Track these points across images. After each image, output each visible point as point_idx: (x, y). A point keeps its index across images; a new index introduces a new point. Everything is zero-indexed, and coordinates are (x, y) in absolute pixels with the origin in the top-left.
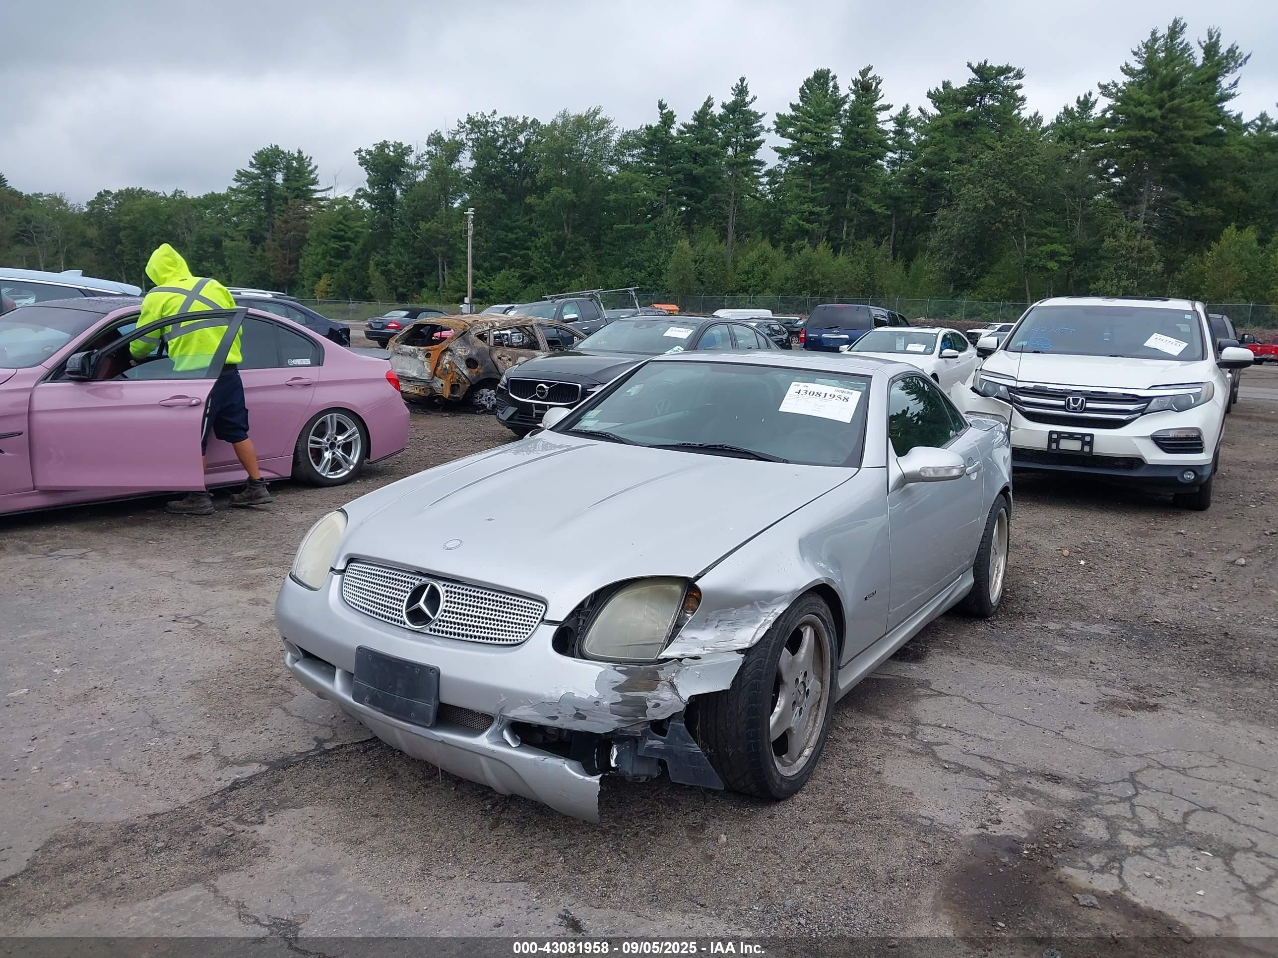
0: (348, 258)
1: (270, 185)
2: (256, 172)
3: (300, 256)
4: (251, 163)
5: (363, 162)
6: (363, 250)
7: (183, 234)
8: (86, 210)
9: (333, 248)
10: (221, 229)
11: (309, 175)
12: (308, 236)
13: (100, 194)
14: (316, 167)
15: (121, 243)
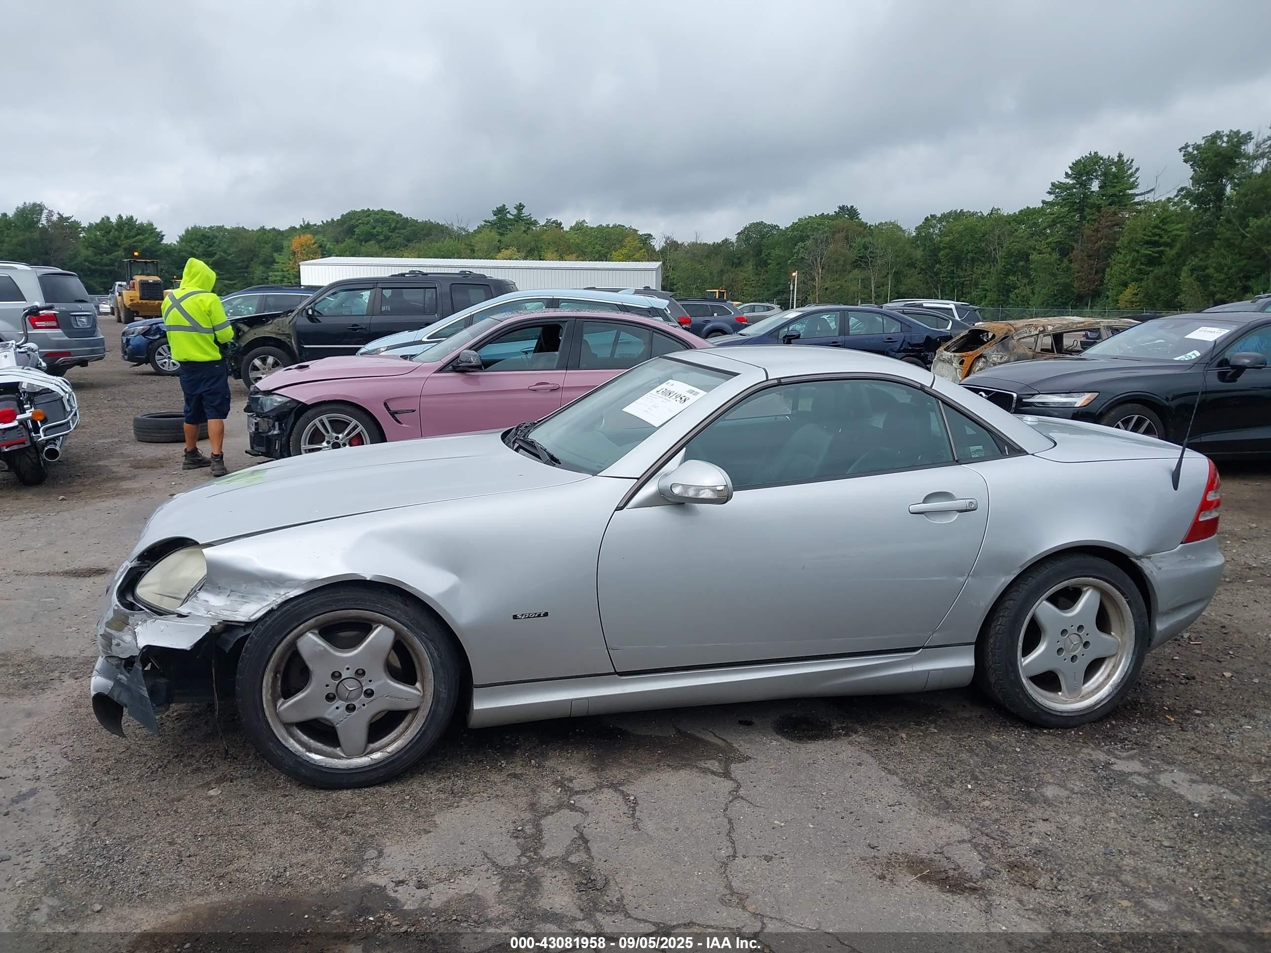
0: (1161, 264)
1: (1085, 194)
2: (1071, 182)
3: (1108, 265)
4: (1067, 174)
5: (1189, 158)
6: (1179, 255)
7: (995, 250)
8: (914, 234)
9: (1146, 255)
10: (1032, 243)
11: (1128, 179)
12: (1118, 244)
13: (927, 219)
14: (1137, 169)
15: (940, 262)
